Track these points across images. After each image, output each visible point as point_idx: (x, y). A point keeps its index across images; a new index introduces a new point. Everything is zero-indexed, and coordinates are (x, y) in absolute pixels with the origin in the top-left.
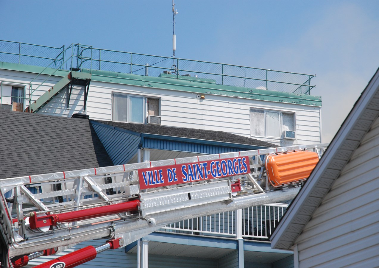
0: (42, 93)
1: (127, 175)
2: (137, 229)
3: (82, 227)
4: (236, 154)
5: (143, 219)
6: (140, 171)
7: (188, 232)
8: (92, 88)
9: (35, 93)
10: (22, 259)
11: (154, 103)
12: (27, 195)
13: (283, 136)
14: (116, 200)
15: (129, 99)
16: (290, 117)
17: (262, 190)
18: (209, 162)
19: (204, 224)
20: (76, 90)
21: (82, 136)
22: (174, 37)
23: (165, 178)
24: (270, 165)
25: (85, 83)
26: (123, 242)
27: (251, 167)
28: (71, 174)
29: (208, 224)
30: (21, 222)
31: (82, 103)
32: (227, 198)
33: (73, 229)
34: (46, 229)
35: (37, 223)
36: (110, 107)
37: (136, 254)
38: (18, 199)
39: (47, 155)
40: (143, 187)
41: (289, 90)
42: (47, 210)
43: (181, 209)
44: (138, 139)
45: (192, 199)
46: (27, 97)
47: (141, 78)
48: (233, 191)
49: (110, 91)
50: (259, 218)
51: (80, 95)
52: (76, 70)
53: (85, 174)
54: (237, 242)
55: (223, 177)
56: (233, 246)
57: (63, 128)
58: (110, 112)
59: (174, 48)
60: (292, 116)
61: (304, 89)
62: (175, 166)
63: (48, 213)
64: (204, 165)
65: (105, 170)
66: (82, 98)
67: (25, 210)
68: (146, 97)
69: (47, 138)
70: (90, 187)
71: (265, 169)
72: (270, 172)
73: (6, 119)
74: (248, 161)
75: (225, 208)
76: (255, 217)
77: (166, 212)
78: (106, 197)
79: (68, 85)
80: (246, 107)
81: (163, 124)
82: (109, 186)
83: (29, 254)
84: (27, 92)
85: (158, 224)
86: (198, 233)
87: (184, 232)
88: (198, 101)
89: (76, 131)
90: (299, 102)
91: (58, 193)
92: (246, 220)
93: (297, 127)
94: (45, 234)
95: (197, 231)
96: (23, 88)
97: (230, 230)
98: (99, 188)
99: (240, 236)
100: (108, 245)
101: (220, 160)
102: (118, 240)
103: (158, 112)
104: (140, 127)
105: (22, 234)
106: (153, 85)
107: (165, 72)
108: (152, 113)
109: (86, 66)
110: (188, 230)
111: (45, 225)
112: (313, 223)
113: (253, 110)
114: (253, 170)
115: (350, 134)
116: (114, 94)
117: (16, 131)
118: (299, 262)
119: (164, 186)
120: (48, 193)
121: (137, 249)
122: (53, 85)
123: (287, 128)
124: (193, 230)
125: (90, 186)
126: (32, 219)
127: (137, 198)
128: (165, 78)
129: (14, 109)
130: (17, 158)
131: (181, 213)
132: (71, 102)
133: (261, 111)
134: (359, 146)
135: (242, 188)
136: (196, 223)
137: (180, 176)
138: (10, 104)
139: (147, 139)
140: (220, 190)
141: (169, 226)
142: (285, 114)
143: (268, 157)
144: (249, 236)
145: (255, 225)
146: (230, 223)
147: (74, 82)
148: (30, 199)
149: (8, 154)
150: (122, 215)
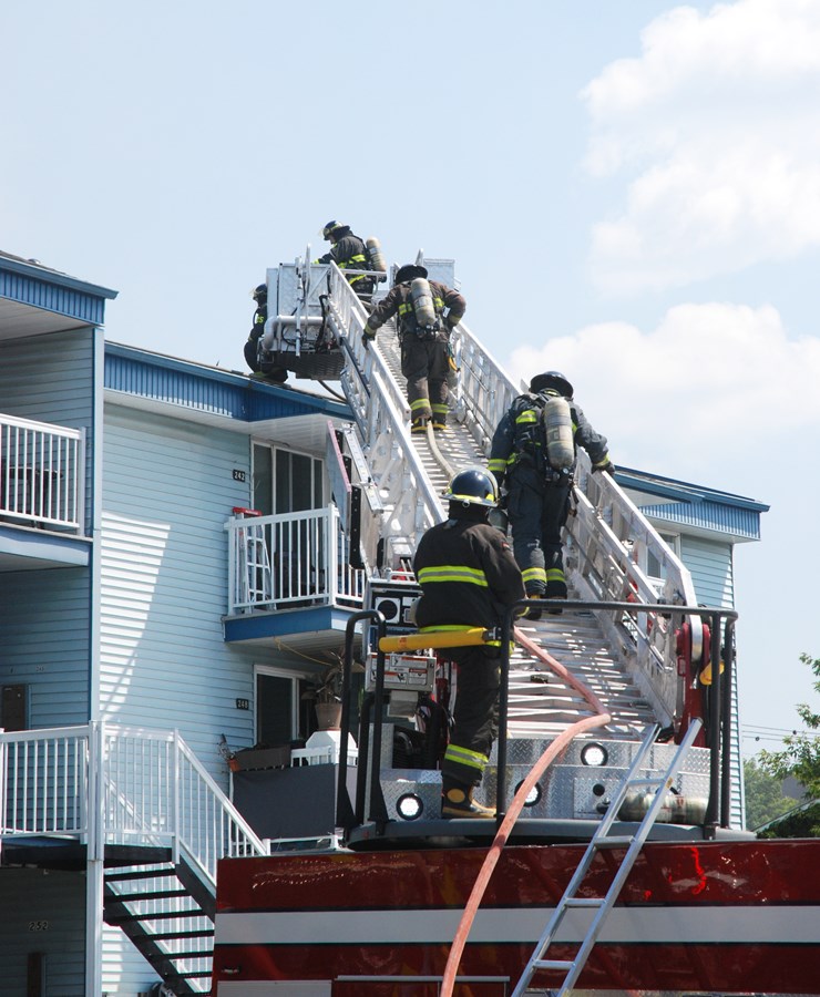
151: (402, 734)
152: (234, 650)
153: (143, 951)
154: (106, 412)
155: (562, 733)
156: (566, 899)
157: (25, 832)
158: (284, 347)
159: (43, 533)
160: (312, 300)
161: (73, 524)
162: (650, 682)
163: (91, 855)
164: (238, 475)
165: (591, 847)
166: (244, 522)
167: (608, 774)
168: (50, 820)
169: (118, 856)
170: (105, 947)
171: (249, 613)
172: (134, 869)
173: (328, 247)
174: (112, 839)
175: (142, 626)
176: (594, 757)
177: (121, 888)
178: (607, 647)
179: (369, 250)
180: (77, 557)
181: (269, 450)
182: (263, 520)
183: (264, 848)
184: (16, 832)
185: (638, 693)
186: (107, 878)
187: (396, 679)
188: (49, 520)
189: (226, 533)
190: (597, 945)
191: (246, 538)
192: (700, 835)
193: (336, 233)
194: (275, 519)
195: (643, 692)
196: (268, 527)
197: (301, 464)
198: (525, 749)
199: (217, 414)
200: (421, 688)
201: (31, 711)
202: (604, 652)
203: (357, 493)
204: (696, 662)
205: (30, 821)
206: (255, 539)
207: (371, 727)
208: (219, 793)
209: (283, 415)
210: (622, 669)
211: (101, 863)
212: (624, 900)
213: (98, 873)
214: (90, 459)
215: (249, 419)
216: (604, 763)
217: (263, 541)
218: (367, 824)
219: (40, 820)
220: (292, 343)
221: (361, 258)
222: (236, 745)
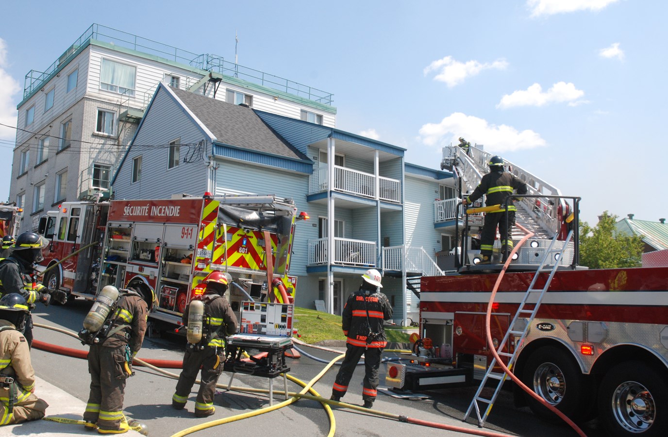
11: (249, 97)
15: (235, 94)
20: (210, 85)
25: (215, 81)
31: (213, 94)
47: (243, 82)
49: (225, 87)
56: (374, 204)
60: (321, 117)
66: (213, 90)
68: (244, 94)
80: (299, 108)
84: (181, 81)
88: (273, 101)
90: (325, 109)
96: (178, 79)
99: (378, 198)
106: (250, 87)
113: (302, 111)
116: (227, 89)
121: (328, 201)
132: (206, 92)
133: (306, 112)
142: (317, 115)
144: (383, 199)
151: (474, 240)
152: (437, 230)
153: (417, 296)
154: (405, 178)
155: (522, 238)
156: (530, 290)
157: (389, 269)
158: (446, 164)
159: (392, 203)
160: (452, 154)
161: (398, 201)
162: (546, 225)
163: (403, 275)
164: (436, 192)
165: (537, 273)
166: (438, 202)
167: (539, 250)
168: (394, 267)
169: (409, 275)
170: (407, 294)
171: (439, 222)
172: (414, 277)
173: (460, 143)
174: (407, 271)
175: (415, 225)
176: (535, 245)
177: (411, 282)
178: (531, 217)
179: (469, 144)
180: (400, 208)
181: (443, 187)
182: (442, 201)
183: (443, 273)
184: (387, 269)
185: (542, 228)
186: (407, 280)
187: (472, 223)
188: (393, 200)
189: (434, 204)
190: (542, 305)
191: (438, 205)
192: (571, 268)
193: (462, 140)
194: (445, 201)
195: (544, 228)
196: (443, 203)
197: (450, 189)
198: (515, 242)
199: (431, 178)
200: (479, 225)
201: (391, 243)
202: (530, 218)
203: (460, 178)
204: (564, 216)
205: (390, 267)
206: (440, 206)
207: (465, 238)
208: (432, 261)
209: (446, 178)
210: (536, 222)
211: (406, 276)
212: (549, 290)
213: (405, 279)
214: (402, 187)
215: (438, 179)
216: (538, 247)
217: (442, 206)
218: (464, 266)
219: (392, 267)
220: (448, 164)
221: (467, 146)
222: (437, 251)
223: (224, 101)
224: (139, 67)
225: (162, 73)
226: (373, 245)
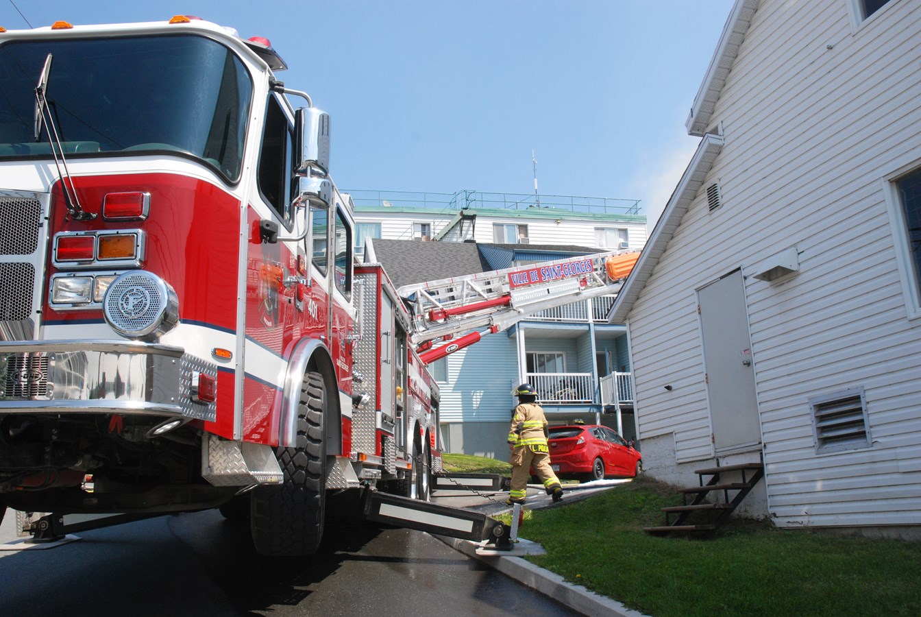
0: (442, 228)
1: (501, 278)
2: (510, 318)
3: (468, 318)
4: (582, 258)
5: (514, 310)
6: (509, 274)
7: (553, 320)
8: (478, 221)
9: (437, 228)
10: (428, 344)
11: (523, 228)
12: (426, 297)
13: (619, 246)
14: (493, 297)
15: (505, 227)
16: (624, 232)
17: (603, 283)
18: (562, 265)
19: (564, 313)
20: (467, 223)
21: (471, 255)
22: (536, 180)
23: (529, 278)
24: (608, 265)
25: (472, 218)
26: (500, 328)
27: (595, 267)
28: (457, 279)
29: (567, 313)
30: (423, 317)
31: (471, 232)
32: (578, 291)
33: (462, 320)
34: (441, 321)
35: (434, 316)
36: (492, 234)
37: (515, 338)
38: (419, 300)
39: (447, 271)
40: (512, 286)
41: (622, 213)
42: (441, 307)
43: (543, 301)
44: (512, 254)
45: (551, 293)
46: (432, 231)
47: (513, 211)
48: (582, 285)
49: (491, 222)
50: (604, 306)
51: (469, 226)
52: (466, 209)
53: (468, 278)
54: (589, 324)
55: (573, 276)
56: (586, 328)
57: (458, 251)
58: (492, 238)
59: (536, 188)
60: (625, 231)
61: (633, 211)
62: (536, 269)
63: (442, 309)
64: (558, 267)
65: (483, 275)
66: (471, 228)
67: (425, 308)
68: (517, 224)
69: (447, 258)
70: (473, 289)
71: (605, 268)
72: (609, 270)
73: (418, 247)
74: (591, 262)
75: (576, 299)
76: (601, 306)
77: (531, 304)
78: (485, 295)
79: (460, 220)
80: (591, 226)
81: (531, 243)
82: (488, 287)
83: (432, 340)
84: (432, 227)
85: (525, 313)
86: (560, 320)
87: (550, 320)
88: (555, 225)
89: (467, 252)
90: (630, 221)
91: (451, 294)
92: (595, 309)
93: (630, 239)
94: (441, 325)
95: (559, 318)
96: (429, 225)
97: (584, 317)
98: (480, 288)
99: (591, 320)
100: (489, 330)
101: (570, 263)
102: (496, 327)
103: (526, 235)
104: (514, 246)
105: (424, 325)
106: (522, 216)
107: (531, 206)
108: (522, 236)
109: (472, 205)
110: (552, 318)
111: (440, 318)
112: (640, 301)
113: (597, 229)
114: (596, 270)
115: (664, 228)
116: (494, 224)
117: (425, 255)
118: (631, 332)
119: (528, 285)
120: (444, 295)
121: (516, 334)
122: (450, 221)
123: (622, 240)
124: (556, 318)
125: (472, 287)
126: (431, 314)
127: (509, 294)
128: (531, 210)
129: (423, 239)
130: (426, 274)
131: (543, 304)
132: (463, 232)
133: (603, 229)
134: (672, 238)
135: (588, 283)
136: (557, 311)
137: (540, 276)
138: (420, 236)
139: (518, 253)
140: (571, 285)
141: (531, 316)
142: (620, 230)
143: (606, 258)
144: (597, 320)
145: (602, 311)
146: (583, 311)
147: (465, 217)
148: (428, 299)
149: (420, 272)
150: (498, 308)
223: (491, 242)
224: (383, 222)
225: (410, 223)
226: (587, 377)
